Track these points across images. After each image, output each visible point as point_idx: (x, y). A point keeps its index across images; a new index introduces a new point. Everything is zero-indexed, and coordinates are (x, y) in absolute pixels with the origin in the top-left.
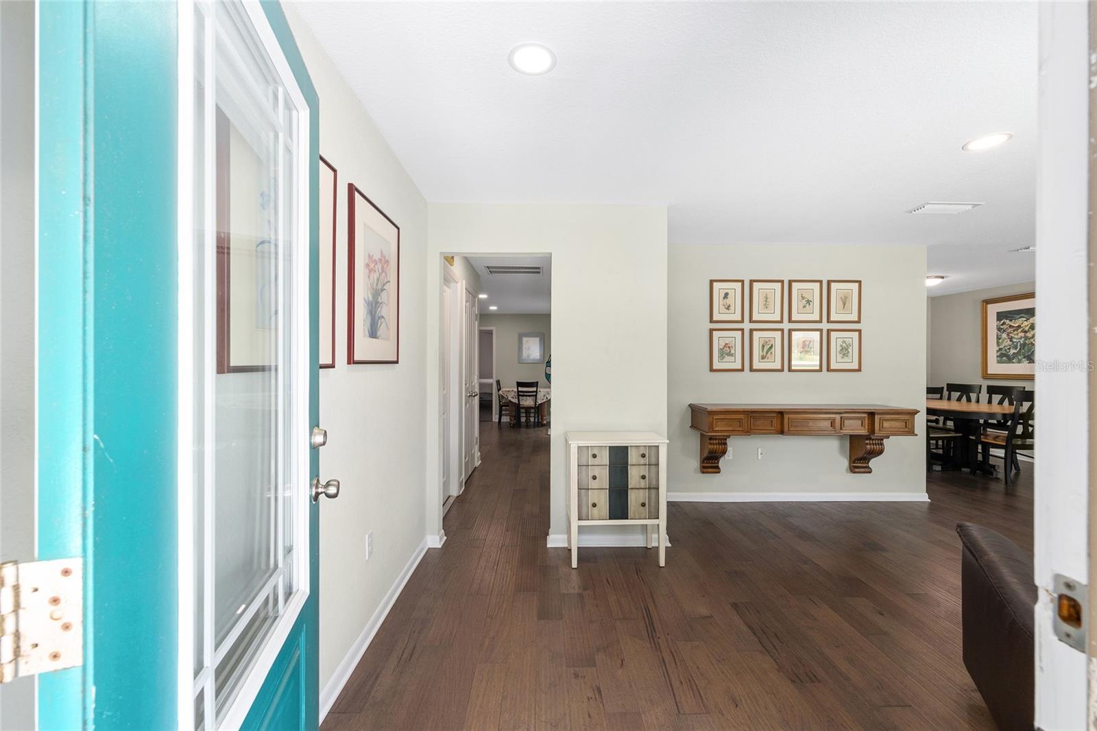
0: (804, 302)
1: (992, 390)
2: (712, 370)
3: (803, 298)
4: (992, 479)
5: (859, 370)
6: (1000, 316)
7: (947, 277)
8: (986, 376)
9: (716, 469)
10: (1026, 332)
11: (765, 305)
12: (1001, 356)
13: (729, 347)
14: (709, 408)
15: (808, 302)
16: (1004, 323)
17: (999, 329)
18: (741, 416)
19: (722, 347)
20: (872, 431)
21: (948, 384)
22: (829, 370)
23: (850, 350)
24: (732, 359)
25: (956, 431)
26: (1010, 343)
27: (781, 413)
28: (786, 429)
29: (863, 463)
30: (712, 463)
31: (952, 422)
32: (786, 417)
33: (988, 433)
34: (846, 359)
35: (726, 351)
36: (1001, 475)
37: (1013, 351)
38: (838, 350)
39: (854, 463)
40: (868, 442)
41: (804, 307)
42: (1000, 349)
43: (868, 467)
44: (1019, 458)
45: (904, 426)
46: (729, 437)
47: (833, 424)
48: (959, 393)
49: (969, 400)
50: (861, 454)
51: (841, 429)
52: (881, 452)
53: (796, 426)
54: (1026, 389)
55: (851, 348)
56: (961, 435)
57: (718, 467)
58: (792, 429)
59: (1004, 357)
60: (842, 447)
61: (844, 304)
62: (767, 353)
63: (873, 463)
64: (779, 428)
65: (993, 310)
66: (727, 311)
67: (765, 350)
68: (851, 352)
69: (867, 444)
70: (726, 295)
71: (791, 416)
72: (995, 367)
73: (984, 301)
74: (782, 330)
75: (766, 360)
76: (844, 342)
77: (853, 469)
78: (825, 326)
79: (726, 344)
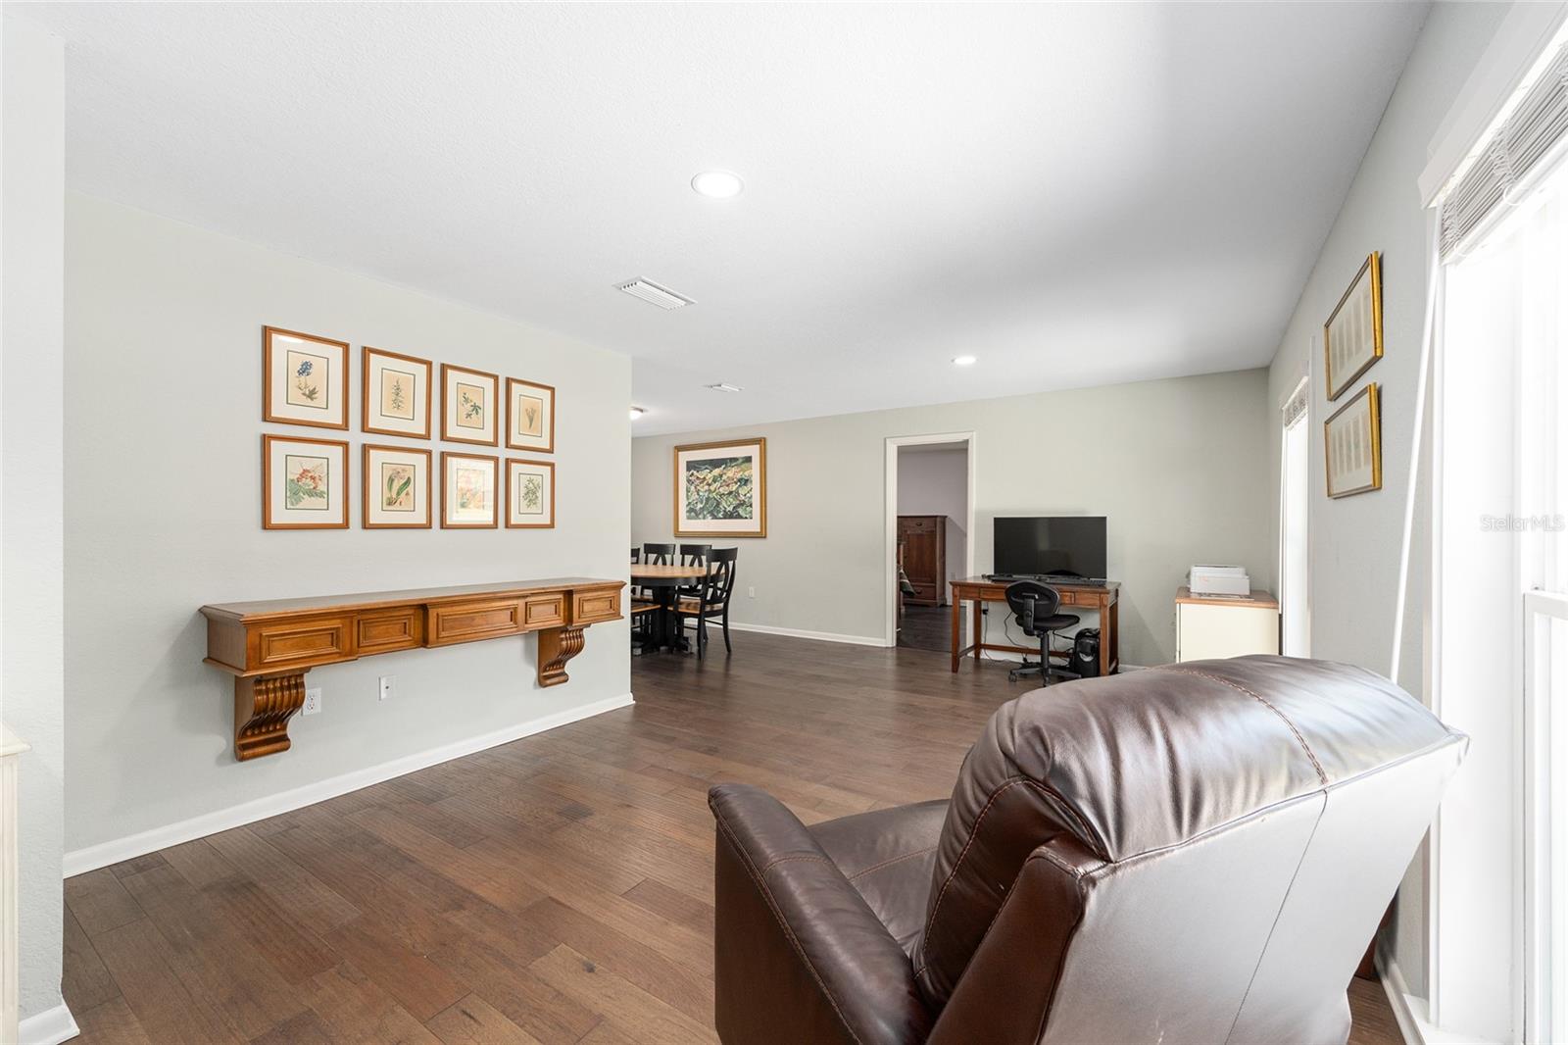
0: (468, 407)
1: (685, 550)
2: (266, 525)
3: (466, 400)
4: (686, 656)
5: (552, 526)
6: (691, 466)
7: (647, 411)
8: (678, 534)
9: (281, 742)
10: (709, 485)
11: (394, 401)
12: (691, 510)
13: (313, 478)
14: (249, 614)
15: (476, 408)
16: (692, 474)
17: (689, 481)
18: (336, 623)
19: (295, 477)
20: (569, 619)
21: (645, 545)
22: (507, 525)
23: (539, 494)
24: (321, 502)
25: (654, 602)
26: (697, 496)
27: (423, 608)
28: (432, 636)
29: (556, 669)
30: (268, 732)
31: (651, 591)
32: (432, 613)
33: (682, 600)
34: (533, 509)
35: (304, 486)
36: (695, 649)
37: (700, 506)
38: (522, 494)
39: (545, 671)
40: (563, 636)
41: (469, 415)
42: (689, 503)
43: (563, 674)
44: (707, 624)
45: (609, 607)
46: (308, 669)
47: (513, 617)
48: (655, 555)
49: (664, 563)
50: (554, 656)
51: (526, 623)
52: (579, 649)
53: (452, 628)
54: (713, 548)
55: (540, 491)
56: (659, 606)
57: (284, 738)
58: (443, 634)
59: (693, 513)
60: (527, 650)
61: (531, 421)
62: (398, 494)
63: (571, 666)
64: (419, 636)
65: (685, 457)
66: (309, 402)
67: (396, 485)
68: (540, 498)
69: (562, 639)
70: (305, 369)
71: (441, 611)
72: (687, 525)
73: (676, 447)
74: (429, 453)
75: (396, 506)
76: (530, 481)
77: (543, 681)
78: (502, 452)
79: (305, 471)
